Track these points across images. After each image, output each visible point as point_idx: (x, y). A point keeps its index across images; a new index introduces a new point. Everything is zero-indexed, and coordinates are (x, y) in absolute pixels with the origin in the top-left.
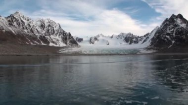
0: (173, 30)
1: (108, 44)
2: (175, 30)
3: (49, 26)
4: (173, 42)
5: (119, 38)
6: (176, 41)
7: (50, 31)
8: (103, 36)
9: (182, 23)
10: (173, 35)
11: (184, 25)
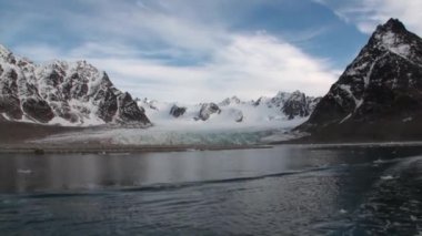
0: (364, 65)
1: (240, 120)
2: (372, 67)
3: (76, 76)
4: (359, 103)
5: (274, 107)
6: (365, 101)
7: (73, 89)
8: (238, 101)
9: (396, 45)
10: (362, 83)
11: (402, 50)
